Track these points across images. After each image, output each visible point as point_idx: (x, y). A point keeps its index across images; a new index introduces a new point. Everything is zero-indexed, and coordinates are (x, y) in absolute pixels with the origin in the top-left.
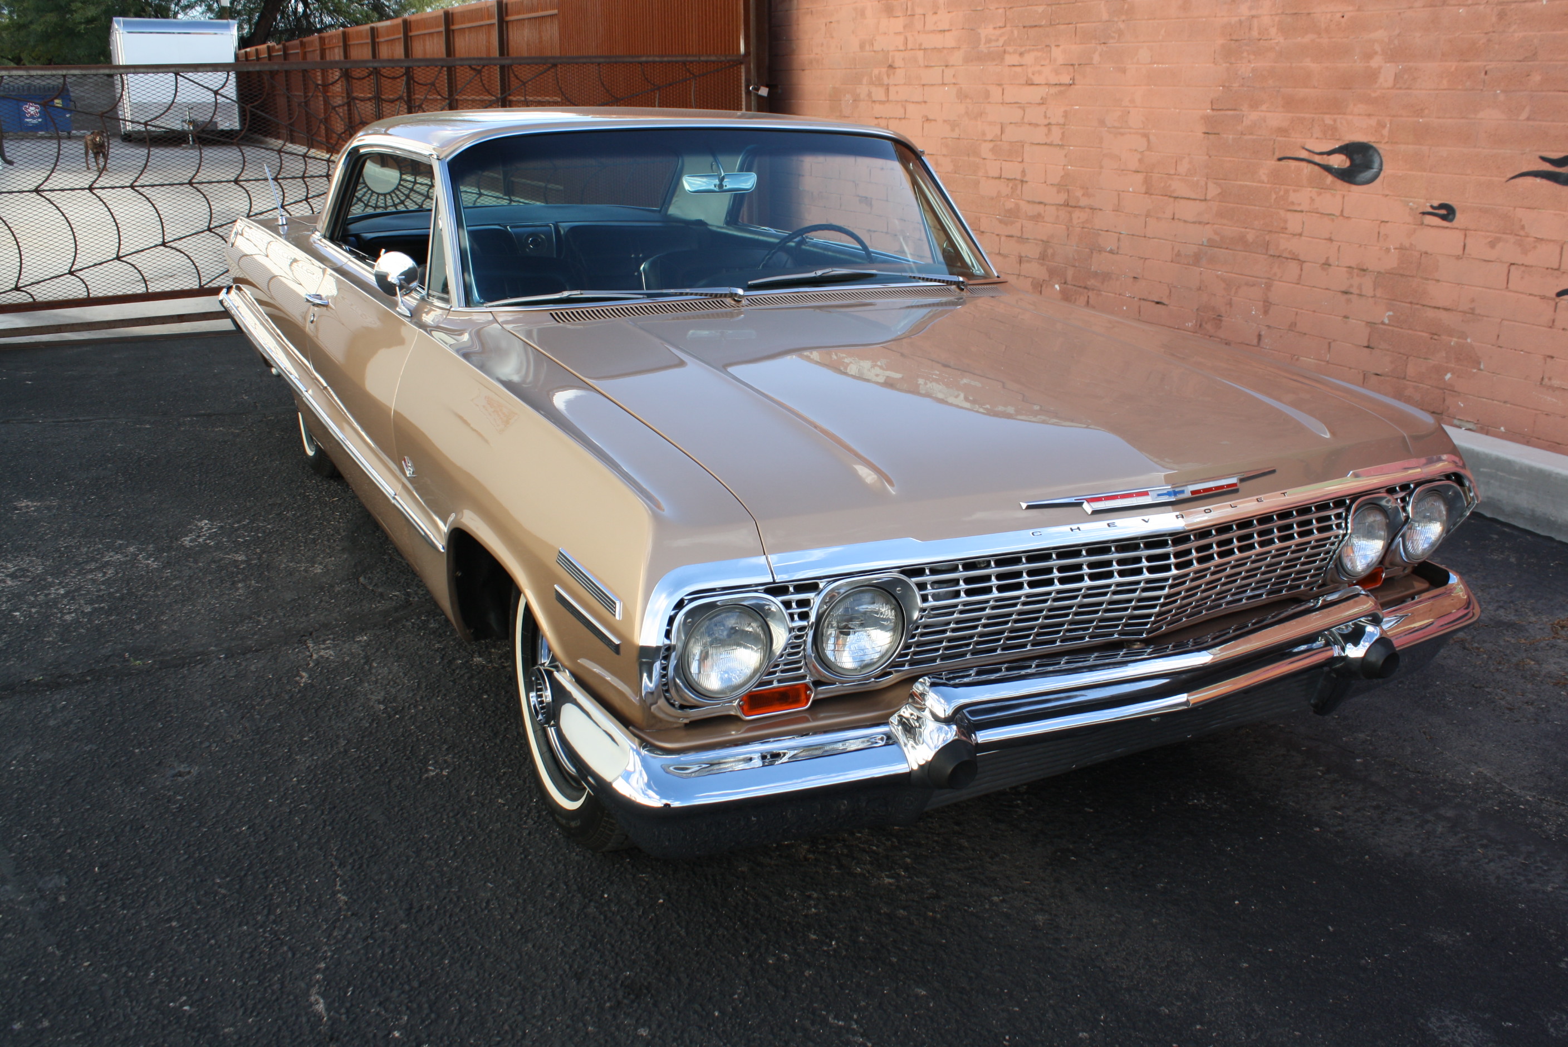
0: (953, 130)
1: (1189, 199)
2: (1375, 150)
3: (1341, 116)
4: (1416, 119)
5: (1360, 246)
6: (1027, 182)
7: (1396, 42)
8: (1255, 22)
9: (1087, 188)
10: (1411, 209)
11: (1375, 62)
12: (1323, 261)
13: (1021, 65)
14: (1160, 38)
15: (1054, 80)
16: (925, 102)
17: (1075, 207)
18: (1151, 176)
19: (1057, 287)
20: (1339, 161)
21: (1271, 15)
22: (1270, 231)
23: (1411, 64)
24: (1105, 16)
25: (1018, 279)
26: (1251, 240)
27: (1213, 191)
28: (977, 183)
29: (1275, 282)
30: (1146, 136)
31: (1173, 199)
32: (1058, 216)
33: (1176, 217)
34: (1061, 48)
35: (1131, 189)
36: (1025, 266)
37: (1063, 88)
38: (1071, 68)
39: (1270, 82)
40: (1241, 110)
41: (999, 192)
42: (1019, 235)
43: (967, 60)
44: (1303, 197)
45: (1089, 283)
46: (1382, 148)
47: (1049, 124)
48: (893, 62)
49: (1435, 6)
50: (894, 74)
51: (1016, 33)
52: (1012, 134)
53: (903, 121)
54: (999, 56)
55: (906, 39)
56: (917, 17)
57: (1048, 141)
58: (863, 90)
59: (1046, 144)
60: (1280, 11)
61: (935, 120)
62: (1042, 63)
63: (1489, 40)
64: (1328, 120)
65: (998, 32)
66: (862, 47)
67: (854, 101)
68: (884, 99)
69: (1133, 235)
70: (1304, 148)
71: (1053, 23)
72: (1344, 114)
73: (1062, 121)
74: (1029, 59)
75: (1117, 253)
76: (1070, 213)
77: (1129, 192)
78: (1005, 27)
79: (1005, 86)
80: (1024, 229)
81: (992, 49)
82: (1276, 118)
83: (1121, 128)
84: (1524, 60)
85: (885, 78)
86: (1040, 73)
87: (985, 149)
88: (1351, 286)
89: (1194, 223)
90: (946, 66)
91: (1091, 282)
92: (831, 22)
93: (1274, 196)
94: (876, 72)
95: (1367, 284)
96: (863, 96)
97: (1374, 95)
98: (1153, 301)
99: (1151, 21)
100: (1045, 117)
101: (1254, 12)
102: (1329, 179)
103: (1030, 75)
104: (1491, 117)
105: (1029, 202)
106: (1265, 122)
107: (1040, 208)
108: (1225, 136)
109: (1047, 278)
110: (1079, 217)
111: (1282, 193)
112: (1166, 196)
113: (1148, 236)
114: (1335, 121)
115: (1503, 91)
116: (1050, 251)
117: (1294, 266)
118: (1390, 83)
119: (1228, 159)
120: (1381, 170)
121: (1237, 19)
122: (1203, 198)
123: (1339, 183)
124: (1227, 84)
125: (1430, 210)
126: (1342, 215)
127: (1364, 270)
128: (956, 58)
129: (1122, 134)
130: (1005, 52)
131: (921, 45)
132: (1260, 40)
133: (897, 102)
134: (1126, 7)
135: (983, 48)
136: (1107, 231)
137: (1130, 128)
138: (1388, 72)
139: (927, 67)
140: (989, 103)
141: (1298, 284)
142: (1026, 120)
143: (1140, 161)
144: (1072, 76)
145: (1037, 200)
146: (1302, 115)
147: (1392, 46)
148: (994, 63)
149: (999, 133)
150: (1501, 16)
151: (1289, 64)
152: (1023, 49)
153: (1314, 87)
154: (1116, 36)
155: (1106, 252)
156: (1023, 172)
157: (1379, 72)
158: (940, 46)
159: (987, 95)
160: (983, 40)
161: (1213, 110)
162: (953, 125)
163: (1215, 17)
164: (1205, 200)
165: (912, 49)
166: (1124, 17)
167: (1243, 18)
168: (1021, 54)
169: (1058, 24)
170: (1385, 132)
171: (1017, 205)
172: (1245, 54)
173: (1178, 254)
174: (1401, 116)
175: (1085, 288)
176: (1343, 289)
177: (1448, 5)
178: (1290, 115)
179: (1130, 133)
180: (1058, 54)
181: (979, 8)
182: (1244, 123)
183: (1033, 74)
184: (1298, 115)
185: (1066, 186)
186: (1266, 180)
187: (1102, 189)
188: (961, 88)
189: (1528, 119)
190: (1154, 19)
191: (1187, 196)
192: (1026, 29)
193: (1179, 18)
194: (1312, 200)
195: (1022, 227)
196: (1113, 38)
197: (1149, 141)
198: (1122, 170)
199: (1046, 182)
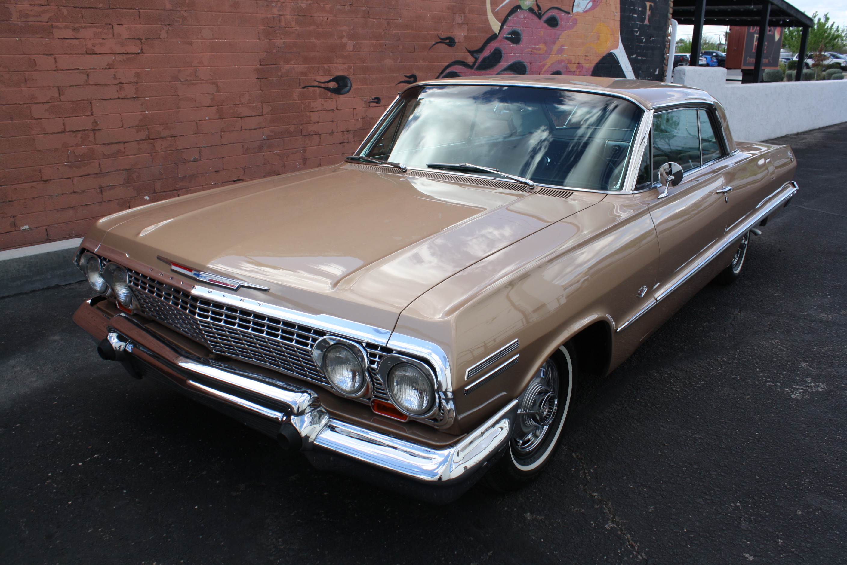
1: (251, 116)
2: (348, 78)
3: (331, 65)
4: (363, 64)
5: (346, 121)
6: (98, 130)
7: (352, 32)
8: (282, 18)
9: (167, 124)
10: (365, 101)
11: (344, 40)
12: (331, 132)
13: (79, 39)
14: (218, 23)
15: (118, 49)
18: (223, 107)
19: (146, 197)
20: (332, 85)
21: (291, 15)
22: (302, 124)
23: (359, 41)
24: (168, 6)
26: (292, 131)
27: (266, 109)
29: (308, 148)
30: (216, 83)
31: (239, 118)
33: (243, 128)
34: (124, 26)
35: (207, 118)
37: (131, 56)
38: (139, 41)
39: (295, 49)
40: (280, 65)
44: (318, 104)
45: (177, 186)
46: (351, 77)
47: (120, 83)
49: (365, 18)
52: (74, 95)
59: (118, 98)
60: (296, 14)
62: (104, 37)
63: (385, 33)
64: (326, 66)
65: (40, 11)
69: (213, 145)
70: (316, 81)
71: (112, 6)
72: (333, 64)
73: (134, 80)
74: (88, 34)
77: (207, 120)
82: (300, 68)
83: (193, 80)
84: (397, 41)
86: (102, 44)
88: (344, 139)
89: (256, 129)
93: (303, 106)
95: (351, 137)
97: (345, 54)
98: (234, 180)
100: (115, 78)
101: (281, 13)
102: (329, 94)
103: (90, 46)
104: (388, 62)
105: (105, 144)
106: (294, 69)
107: (121, 147)
108: (271, 79)
111: (307, 104)
112: (235, 117)
114: (329, 67)
115: (392, 52)
117: (316, 138)
118: (351, 49)
119: (274, 91)
120: (351, 87)
121: (271, 16)
122: (261, 114)
123: (334, 95)
124: (269, 51)
125: (372, 100)
126: (337, 109)
127: (348, 131)
129: (195, 84)
130: (53, 28)
132: (285, 28)
136: (191, 148)
138: (350, 45)
141: (320, 145)
143: (212, 99)
144: (140, 47)
146: (312, 65)
147: (350, 34)
149: (57, 95)
150: (388, 24)
151: (303, 41)
152: (77, 25)
153: (318, 52)
154: (181, 20)
155: (190, 161)
156: (95, 123)
157: (347, 45)
161: (261, 65)
163: (257, 13)
164: (262, 115)
166: (186, 8)
167: (274, 16)
168: (75, 30)
169: (118, 8)
170: (352, 70)
171: (90, 149)
172: (278, 35)
173: (248, 149)
174: (357, 63)
175: (175, 190)
176: (340, 142)
177: (370, 18)
178: (307, 65)
179: (201, 83)
180: (123, 31)
182: (282, 71)
183: (94, 46)
184: (311, 65)
185: (146, 125)
186: (297, 99)
187: (182, 121)
189: (400, 62)
191: (250, 115)
192: (77, 9)
193: (232, 12)
194: (322, 104)
195: (99, 165)
196: (177, 21)
197: (217, 86)
198: (197, 107)
199: (122, 127)
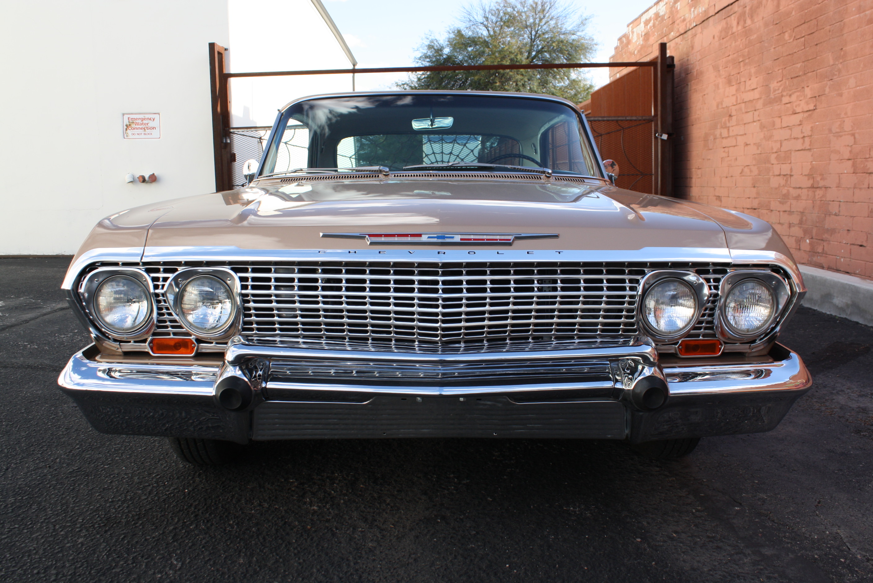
0: (758, 149)
6: (793, 175)
9: (823, 175)
13: (790, 103)
14: (861, 69)
15: (806, 108)
16: (745, 134)
17: (817, 188)
18: (856, 161)
19: (808, 241)
24: (831, 62)
25: (788, 238)
28: (769, 180)
30: (853, 135)
31: (868, 175)
32: (808, 195)
33: (870, 186)
34: (810, 87)
35: (845, 172)
36: (793, 229)
37: (810, 113)
38: (814, 99)
41: (779, 184)
42: (789, 209)
43: (764, 105)
45: (824, 237)
47: (804, 137)
48: (731, 112)
50: (731, 120)
51: (787, 83)
52: (787, 146)
53: (736, 147)
54: (778, 99)
55: (737, 98)
56: (742, 83)
57: (803, 148)
58: (718, 132)
59: (802, 150)
61: (750, 144)
62: (800, 99)
65: (779, 84)
66: (718, 106)
67: (714, 139)
68: (727, 136)
69: (847, 202)
71: (805, 73)
73: (810, 133)
74: (794, 98)
75: (839, 215)
76: (814, 192)
77: (844, 173)
78: (782, 80)
79: (782, 117)
80: (792, 206)
81: (776, 95)
83: (840, 132)
85: (727, 123)
86: (799, 105)
87: (773, 156)
90: (755, 110)
91: (826, 236)
92: (704, 95)
94: (723, 120)
96: (718, 136)
98: (858, 245)
99: (855, 60)
100: (802, 132)
103: (794, 108)
105: (794, 188)
107: (799, 191)
109: (803, 236)
110: (819, 193)
112: (864, 173)
113: (855, 201)
116: (804, 218)
128: (759, 105)
129: (841, 136)
130: (782, 96)
131: (743, 100)
133: (733, 136)
134: (842, 53)
135: (772, 96)
136: (833, 201)
137: (845, 131)
139: (746, 112)
140: (775, 129)
142: (792, 137)
143: (851, 152)
144: (815, 104)
145: (798, 186)
148: (777, 104)
149: (780, 147)
152: (791, 92)
154: (837, 73)
155: (833, 215)
158: (752, 99)
159: (774, 124)
160: (772, 91)
162: (758, 145)
165: (739, 103)
166: (841, 61)
168: (790, 96)
169: (808, 73)
171: (788, 191)
175: (822, 240)
180: (808, 92)
181: (770, 72)
183: (796, 107)
185: (812, 175)
187: (830, 174)
188: (762, 122)
190: (857, 58)
192: (792, 80)
195: (791, 205)
196: (836, 75)
197: (855, 138)
198: (841, 160)
199: (802, 174)
